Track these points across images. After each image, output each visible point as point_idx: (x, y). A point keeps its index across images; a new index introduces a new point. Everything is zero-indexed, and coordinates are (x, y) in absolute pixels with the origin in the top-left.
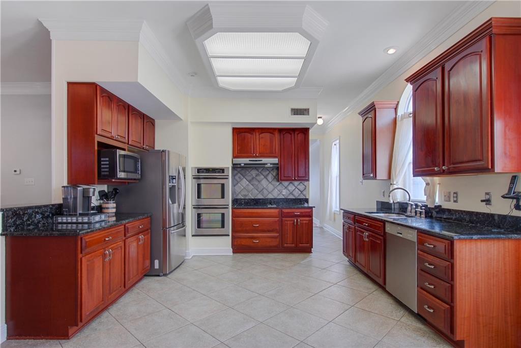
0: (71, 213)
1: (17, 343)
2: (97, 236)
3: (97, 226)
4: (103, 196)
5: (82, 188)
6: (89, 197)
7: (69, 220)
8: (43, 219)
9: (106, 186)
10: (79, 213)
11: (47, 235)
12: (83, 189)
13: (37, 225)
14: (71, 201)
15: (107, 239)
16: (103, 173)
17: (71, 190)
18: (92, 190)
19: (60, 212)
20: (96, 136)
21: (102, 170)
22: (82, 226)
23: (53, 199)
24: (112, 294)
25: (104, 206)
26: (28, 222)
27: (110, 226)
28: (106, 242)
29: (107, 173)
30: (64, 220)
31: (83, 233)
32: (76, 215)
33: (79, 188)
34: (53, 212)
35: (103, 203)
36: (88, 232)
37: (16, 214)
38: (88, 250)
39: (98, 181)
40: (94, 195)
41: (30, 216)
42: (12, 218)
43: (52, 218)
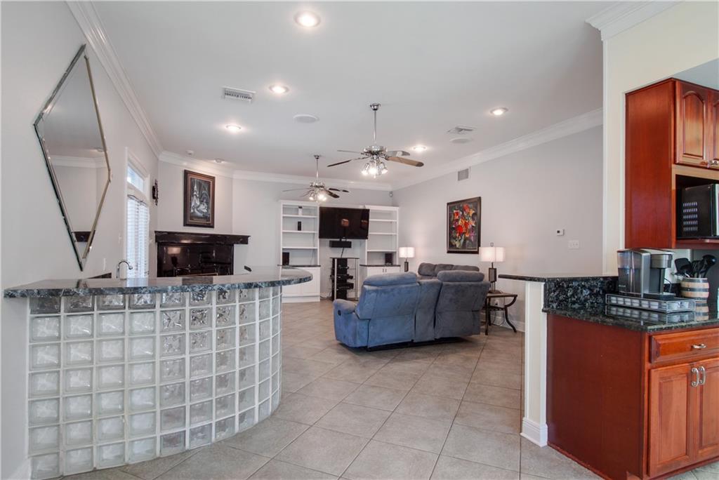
0: (631, 293)
1: (559, 457)
2: (676, 337)
3: (676, 318)
4: (683, 268)
5: (648, 254)
6: (660, 269)
7: (628, 302)
8: (591, 297)
9: (688, 251)
10: (644, 294)
11: (597, 321)
12: (651, 255)
13: (583, 304)
14: (631, 274)
15: (696, 347)
16: (686, 229)
17: (631, 258)
18: (666, 258)
19: (615, 289)
20: (673, 166)
21: (685, 223)
22: (649, 316)
23: (604, 269)
24: (705, 450)
25: (685, 284)
26: (573, 299)
27: (703, 324)
28: (693, 352)
29: (695, 229)
30: (621, 301)
31: (653, 330)
32: (638, 296)
33: (644, 254)
34: (605, 287)
35: (684, 280)
36: (661, 329)
37: (559, 286)
38: (661, 359)
39: (677, 243)
40: (669, 266)
41: (575, 290)
42: (554, 291)
43: (603, 297)
